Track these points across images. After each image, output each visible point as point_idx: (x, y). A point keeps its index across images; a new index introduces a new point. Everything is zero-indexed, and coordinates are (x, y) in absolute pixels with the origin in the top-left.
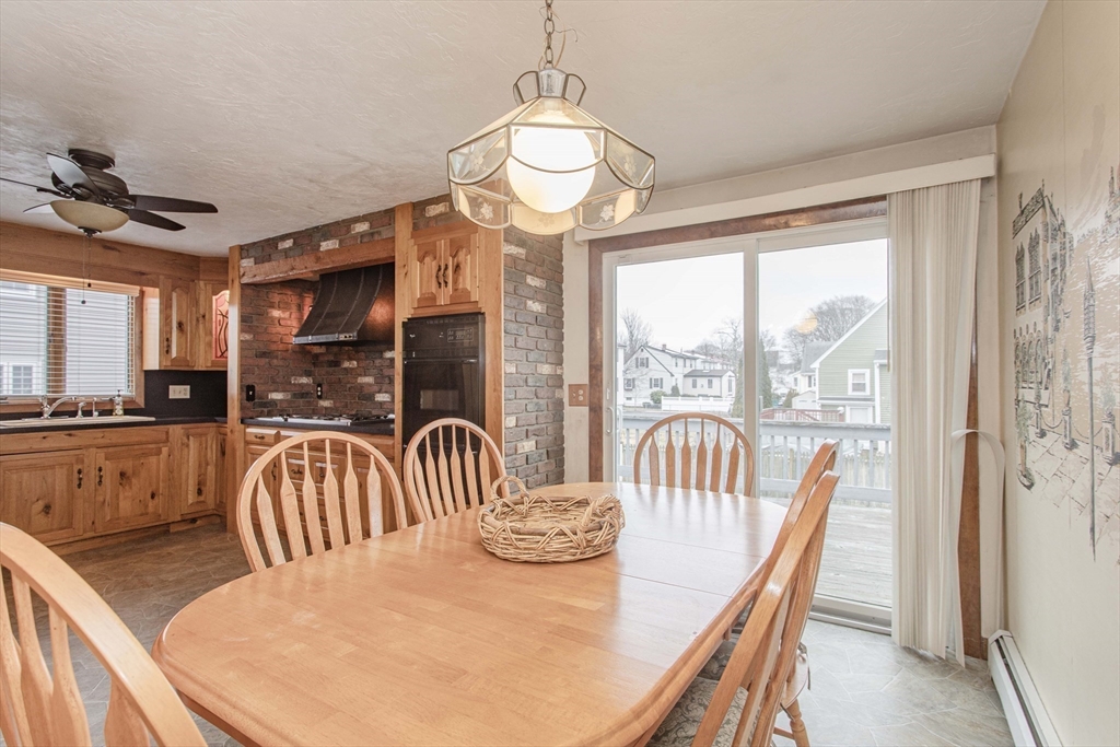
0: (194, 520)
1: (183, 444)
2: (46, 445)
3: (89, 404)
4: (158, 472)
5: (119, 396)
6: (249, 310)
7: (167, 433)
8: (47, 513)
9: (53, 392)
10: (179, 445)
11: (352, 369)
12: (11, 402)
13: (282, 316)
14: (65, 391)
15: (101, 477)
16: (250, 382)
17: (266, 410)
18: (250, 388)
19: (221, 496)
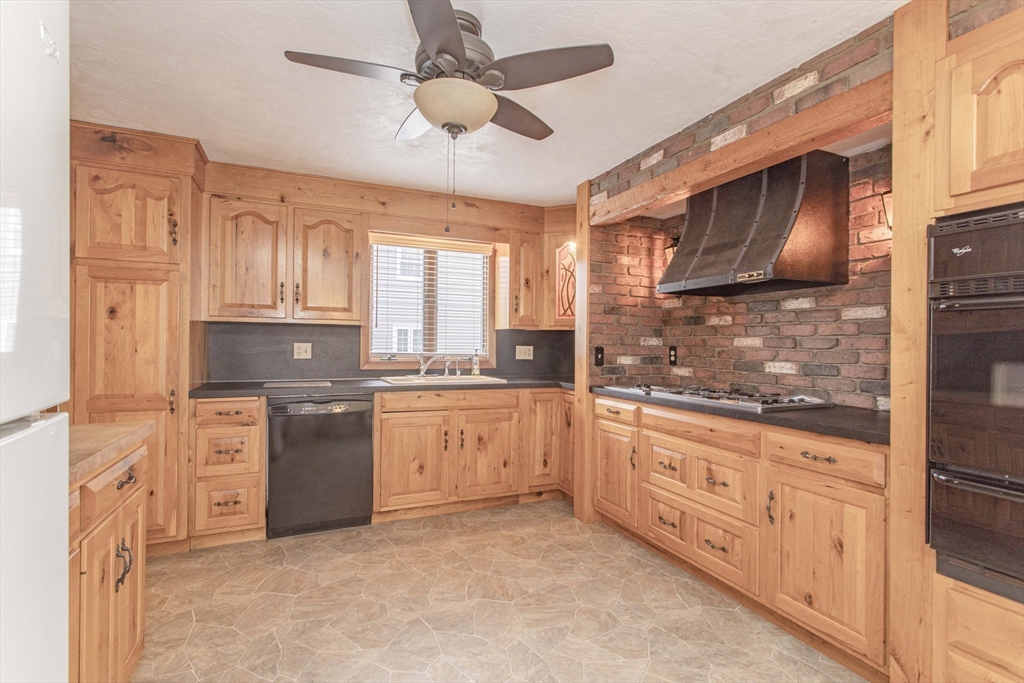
0: (540, 494)
1: (531, 410)
2: (420, 404)
3: (453, 363)
4: (509, 438)
5: (476, 355)
6: (599, 257)
7: (517, 397)
8: (421, 473)
9: (429, 350)
10: (528, 410)
11: (722, 327)
12: (399, 359)
13: (632, 263)
14: (436, 350)
15: (463, 440)
16: (598, 343)
17: (614, 377)
18: (599, 350)
19: (566, 472)
